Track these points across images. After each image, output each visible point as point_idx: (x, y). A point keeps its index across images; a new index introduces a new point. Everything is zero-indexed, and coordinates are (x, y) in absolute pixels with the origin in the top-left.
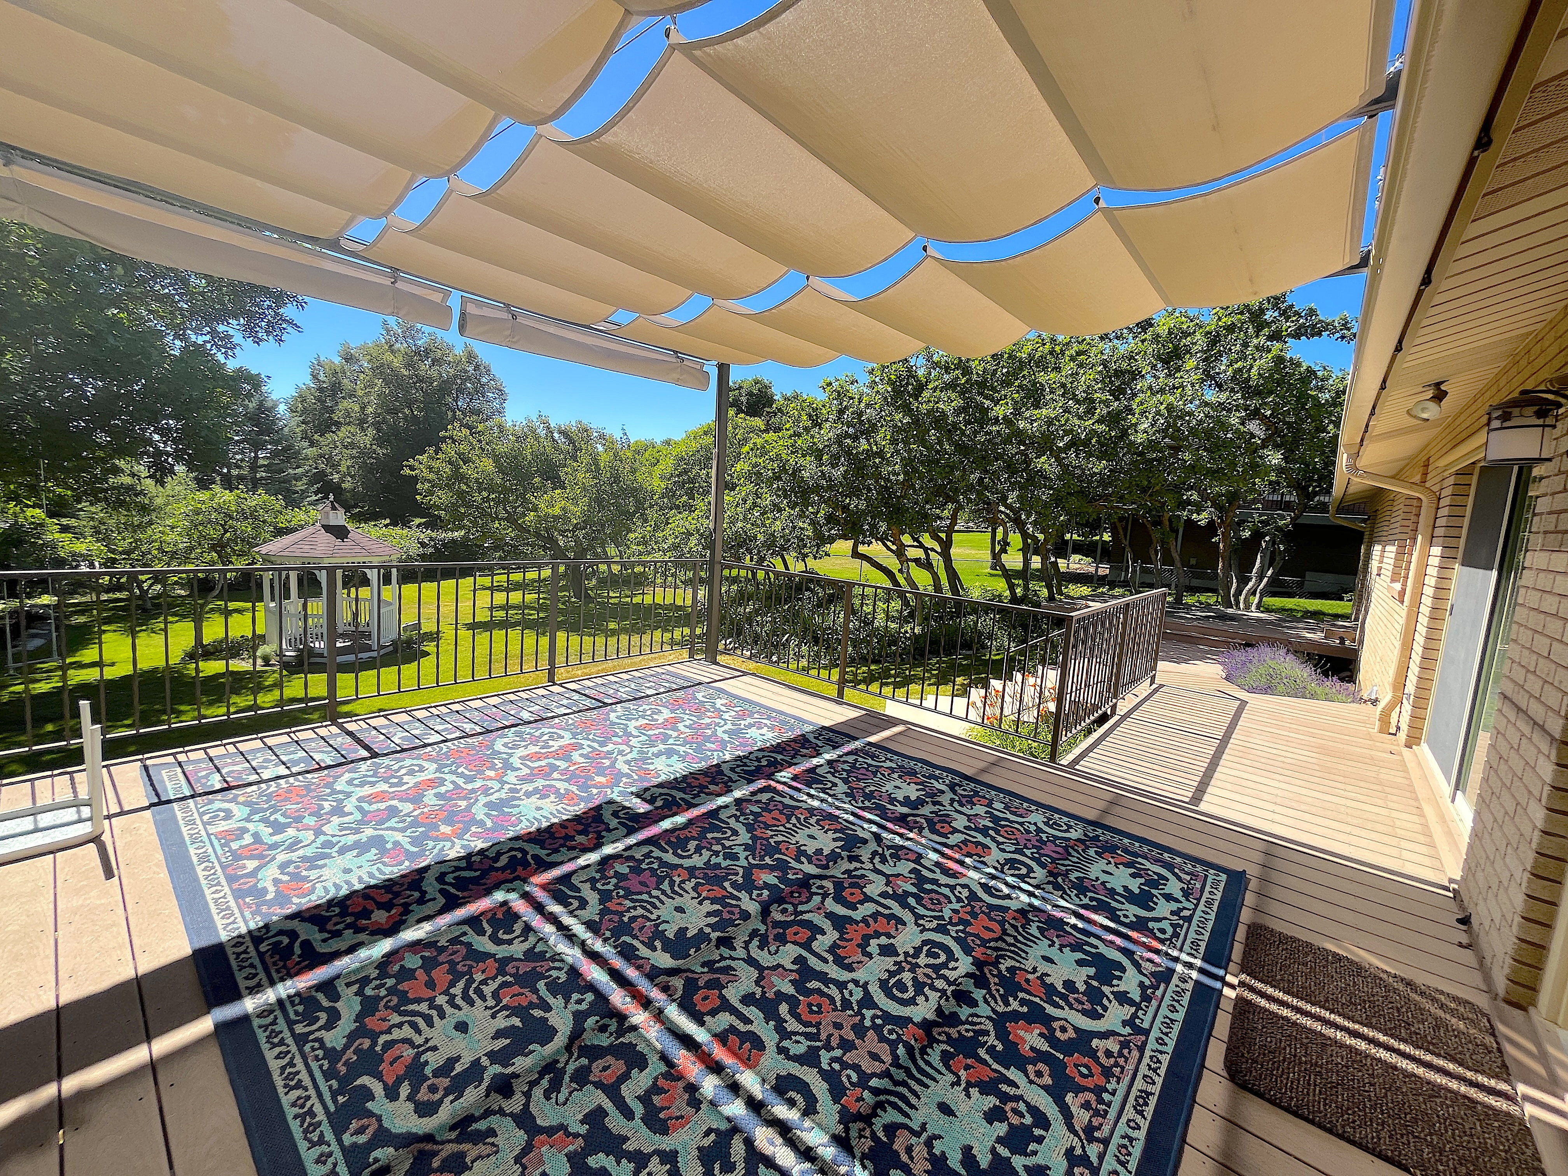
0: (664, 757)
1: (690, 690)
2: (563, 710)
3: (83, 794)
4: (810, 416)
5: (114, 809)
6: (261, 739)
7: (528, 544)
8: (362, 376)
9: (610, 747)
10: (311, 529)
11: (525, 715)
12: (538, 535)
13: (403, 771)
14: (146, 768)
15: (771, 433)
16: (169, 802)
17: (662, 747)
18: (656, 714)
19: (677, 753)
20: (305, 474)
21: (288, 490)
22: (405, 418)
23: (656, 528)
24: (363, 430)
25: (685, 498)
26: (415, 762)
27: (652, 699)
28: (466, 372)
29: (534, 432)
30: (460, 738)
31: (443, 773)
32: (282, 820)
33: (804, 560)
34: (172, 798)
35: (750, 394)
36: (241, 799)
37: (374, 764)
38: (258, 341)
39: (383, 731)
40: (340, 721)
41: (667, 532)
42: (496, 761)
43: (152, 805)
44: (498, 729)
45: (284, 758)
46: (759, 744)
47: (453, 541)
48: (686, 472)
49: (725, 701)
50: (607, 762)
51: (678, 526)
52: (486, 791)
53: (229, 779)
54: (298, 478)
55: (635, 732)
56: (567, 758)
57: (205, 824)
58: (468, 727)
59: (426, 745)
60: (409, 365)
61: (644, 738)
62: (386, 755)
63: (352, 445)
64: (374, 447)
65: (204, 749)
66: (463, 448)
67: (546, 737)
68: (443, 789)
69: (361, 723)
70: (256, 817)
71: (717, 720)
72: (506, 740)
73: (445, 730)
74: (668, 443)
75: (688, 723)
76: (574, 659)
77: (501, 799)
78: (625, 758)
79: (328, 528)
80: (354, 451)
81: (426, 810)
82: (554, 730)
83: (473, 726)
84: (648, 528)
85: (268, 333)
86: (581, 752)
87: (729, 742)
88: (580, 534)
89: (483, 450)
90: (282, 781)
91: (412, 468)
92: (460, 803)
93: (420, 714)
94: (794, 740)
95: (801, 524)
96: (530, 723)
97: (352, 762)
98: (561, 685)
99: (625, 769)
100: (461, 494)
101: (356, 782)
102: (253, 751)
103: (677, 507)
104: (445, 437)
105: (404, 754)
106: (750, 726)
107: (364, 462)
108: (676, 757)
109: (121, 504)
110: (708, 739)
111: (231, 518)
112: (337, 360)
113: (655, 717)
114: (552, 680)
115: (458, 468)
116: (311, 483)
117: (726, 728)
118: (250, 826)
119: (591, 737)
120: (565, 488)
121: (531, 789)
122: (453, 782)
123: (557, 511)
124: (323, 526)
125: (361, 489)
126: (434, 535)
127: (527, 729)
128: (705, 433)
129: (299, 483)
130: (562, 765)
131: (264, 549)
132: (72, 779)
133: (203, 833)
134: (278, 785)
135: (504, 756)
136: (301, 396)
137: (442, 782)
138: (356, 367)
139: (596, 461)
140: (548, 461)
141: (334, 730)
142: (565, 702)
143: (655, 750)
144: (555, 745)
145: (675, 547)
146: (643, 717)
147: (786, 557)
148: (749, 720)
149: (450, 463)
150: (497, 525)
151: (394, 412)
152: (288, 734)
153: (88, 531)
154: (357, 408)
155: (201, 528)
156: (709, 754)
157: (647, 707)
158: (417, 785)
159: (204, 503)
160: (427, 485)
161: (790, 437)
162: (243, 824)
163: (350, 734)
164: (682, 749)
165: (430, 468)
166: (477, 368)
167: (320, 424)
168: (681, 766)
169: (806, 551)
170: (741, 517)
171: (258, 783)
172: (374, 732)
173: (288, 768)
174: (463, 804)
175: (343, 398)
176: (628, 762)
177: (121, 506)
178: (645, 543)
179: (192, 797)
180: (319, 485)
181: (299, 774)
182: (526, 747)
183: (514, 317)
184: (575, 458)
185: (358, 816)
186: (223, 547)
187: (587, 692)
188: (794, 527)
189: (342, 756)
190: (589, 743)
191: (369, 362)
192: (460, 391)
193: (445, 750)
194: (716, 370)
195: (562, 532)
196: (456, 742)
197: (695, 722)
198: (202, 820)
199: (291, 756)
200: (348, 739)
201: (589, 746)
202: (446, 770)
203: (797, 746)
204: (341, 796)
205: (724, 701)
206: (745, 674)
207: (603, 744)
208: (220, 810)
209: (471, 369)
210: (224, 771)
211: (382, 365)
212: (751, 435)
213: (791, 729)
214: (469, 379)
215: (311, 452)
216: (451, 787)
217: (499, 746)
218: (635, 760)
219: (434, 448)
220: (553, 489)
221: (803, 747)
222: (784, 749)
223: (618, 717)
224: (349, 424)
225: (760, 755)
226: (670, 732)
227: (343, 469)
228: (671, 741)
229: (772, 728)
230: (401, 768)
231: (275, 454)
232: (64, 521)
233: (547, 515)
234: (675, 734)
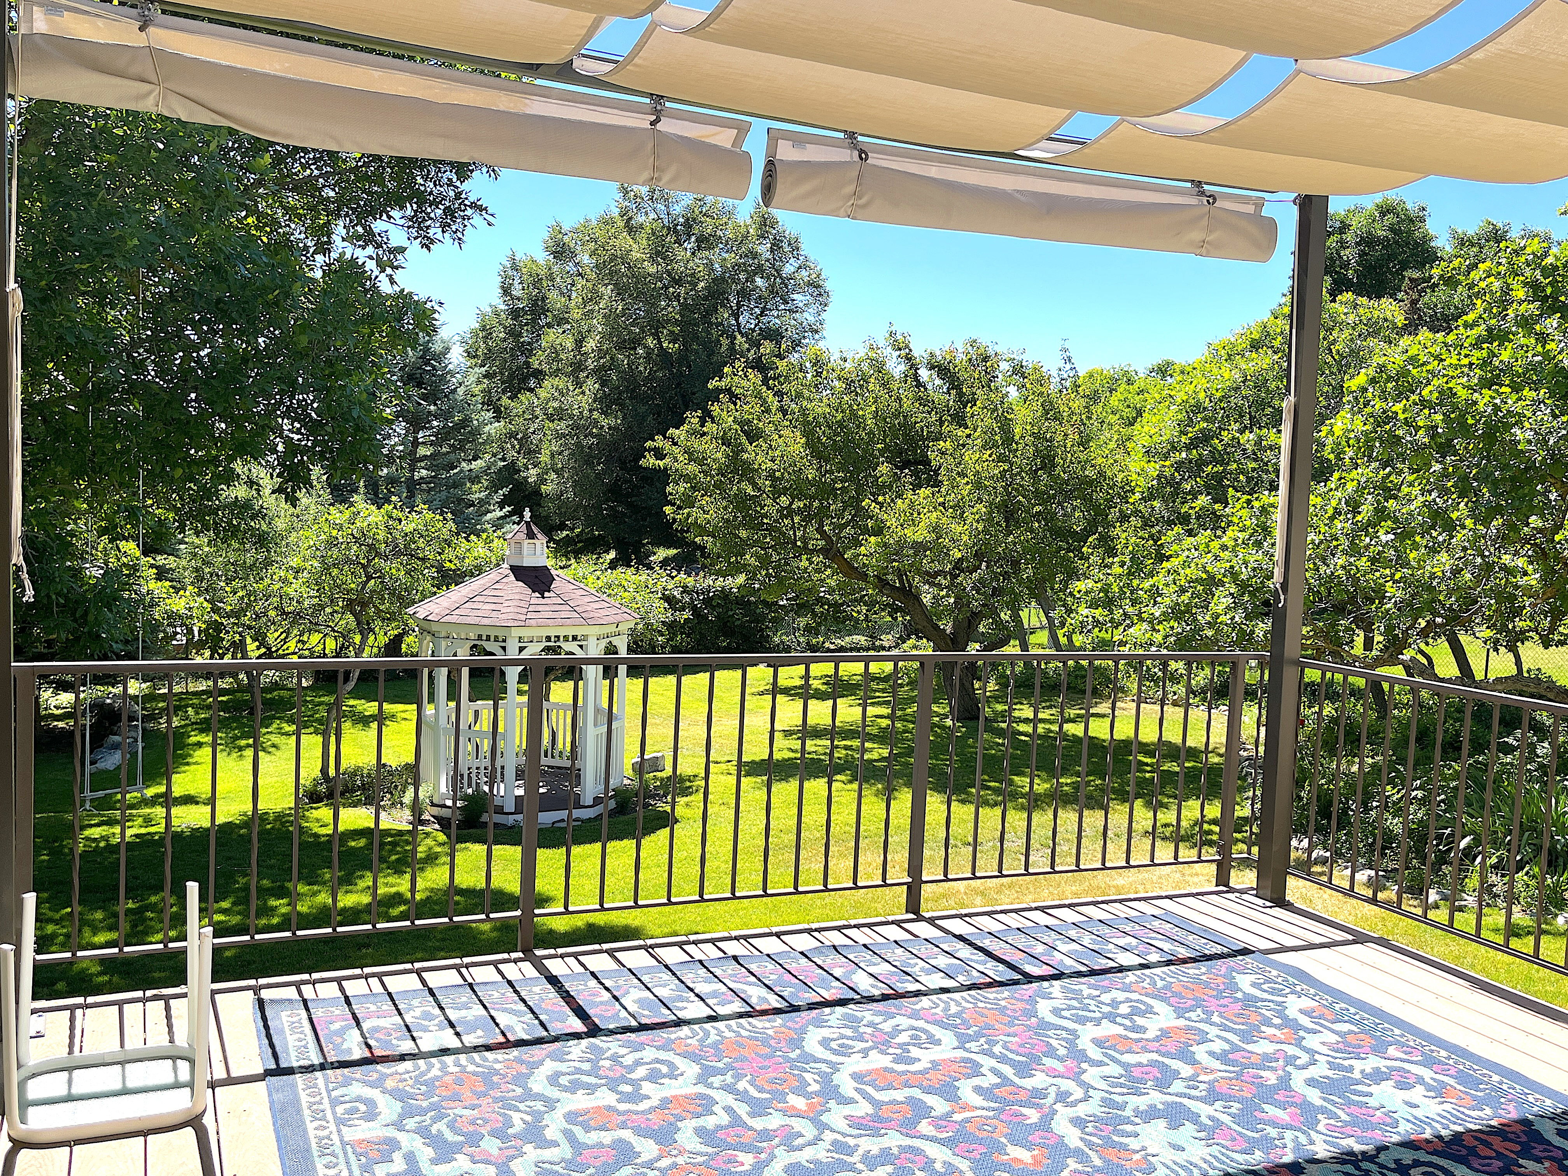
0: (1161, 1124)
1: (1221, 965)
2: (937, 981)
3: (181, 1040)
4: (1534, 286)
5: (220, 1073)
6: (418, 972)
7: (860, 600)
8: (580, 282)
9: (1039, 1080)
10: (494, 575)
11: (864, 984)
12: (882, 583)
13: (641, 1072)
14: (261, 1003)
15: (1425, 334)
16: (290, 1071)
17: (1156, 1098)
18: (1142, 1014)
19: (1195, 1118)
20: (486, 471)
21: (460, 500)
22: (649, 352)
23: (1136, 568)
24: (579, 384)
25: (1203, 500)
26: (663, 1055)
27: (1131, 977)
28: (755, 255)
29: (879, 366)
30: (741, 1016)
31: (710, 1086)
32: (449, 1136)
33: (1512, 649)
34: (295, 1064)
35: (1367, 241)
36: (390, 1084)
37: (593, 1048)
38: (428, 244)
39: (608, 983)
40: (539, 952)
41: (1160, 580)
42: (808, 1077)
43: (268, 1073)
44: (812, 1006)
45: (453, 1015)
46: (1404, 1128)
47: (725, 594)
48: (1205, 438)
49: (1311, 1004)
50: (1033, 1116)
51: (1186, 564)
52: (789, 1140)
53: (372, 1042)
54: (475, 479)
55: (1094, 1053)
56: (949, 1092)
57: (340, 1122)
58: (757, 995)
59: (679, 1023)
60: (659, 253)
61: (1114, 1070)
62: (612, 1032)
63: (559, 414)
64: (596, 414)
65: (339, 981)
66: (750, 409)
67: (904, 1038)
68: (710, 1122)
69: (571, 961)
70: (411, 1123)
71: (1291, 1050)
72: (825, 1032)
73: (715, 994)
74: (1163, 370)
75: (1218, 1046)
76: (960, 866)
77: (817, 1162)
78: (1071, 1112)
79: (520, 572)
80: (563, 424)
81: (680, 1160)
82: (921, 1024)
83: (764, 992)
84: (1117, 570)
85: (444, 227)
86: (976, 1081)
87: (1323, 1110)
88: (967, 581)
89: (785, 412)
90: (449, 1060)
91: (659, 454)
92: (741, 1156)
93: (672, 956)
94: (1502, 1132)
95: (1506, 559)
96: (871, 999)
97: (556, 1039)
98: (931, 921)
99: (1073, 1138)
100: (742, 502)
101: (563, 1080)
102: (408, 994)
103: (1184, 519)
104: (718, 391)
105: (643, 1036)
106: (1377, 1077)
107: (578, 445)
108: (1189, 1128)
109: (234, 532)
110: (1268, 1094)
111: (378, 554)
112: (542, 257)
113: (1140, 1021)
114: (913, 905)
115: (738, 450)
116: (494, 487)
117: (1313, 1072)
118: (401, 1137)
119: (997, 1049)
120: (938, 484)
121: (875, 1151)
122: (728, 1110)
123: (919, 533)
124: (513, 569)
125: (571, 495)
126: (690, 581)
127: (867, 1014)
128: (1255, 346)
129: (475, 488)
130: (939, 1105)
131: (422, 610)
132: (168, 1008)
133: (335, 1137)
134: (444, 1067)
135: (824, 1067)
136: (483, 328)
137: (706, 1105)
138: (570, 267)
139: (1006, 427)
140: (907, 427)
141: (528, 968)
142: (943, 961)
143: (1142, 1102)
144: (924, 1057)
145: (1177, 613)
146: (1112, 1018)
147: (1464, 638)
148: (1373, 1062)
149: (726, 442)
150: (804, 563)
151: (631, 344)
152: (457, 967)
153: (188, 577)
154: (569, 344)
155: (335, 572)
156: (1273, 1132)
157: (1121, 996)
158: (665, 1103)
159: (341, 528)
160: (683, 487)
161: (1477, 345)
162: (391, 1132)
163: (553, 980)
164: (1204, 1110)
165: (689, 453)
166: (776, 246)
167: (511, 376)
168: (1205, 1152)
169: (1520, 624)
170: (1345, 543)
171: (413, 1056)
172: (593, 983)
173: (458, 1034)
174: (747, 1160)
175: (549, 325)
176: (1078, 1122)
177: (234, 535)
178: (1109, 603)
179: (322, 1067)
180: (505, 490)
181: (476, 1048)
182: (865, 1053)
183: (863, 154)
184: (960, 420)
185: (565, 1151)
186: (364, 605)
187: (987, 943)
188: (1488, 567)
189: (542, 1024)
190: (993, 1063)
191: (593, 253)
192: (744, 294)
193: (713, 1037)
194: (1294, 212)
195: (930, 578)
196: (732, 1023)
197: (1235, 1049)
198: (334, 1113)
199: (464, 1013)
200: (552, 994)
201: (994, 1071)
202: (716, 1081)
203: (1508, 1149)
204: (539, 1106)
205: (1307, 1003)
206: (1360, 938)
207: (1024, 1070)
208: (359, 1099)
209: (764, 249)
210: (365, 1026)
211: (613, 258)
212: (1371, 342)
213: (1494, 1097)
214: (760, 270)
215: (494, 428)
216: (724, 1120)
217: (812, 1042)
218: (1097, 1119)
219: (699, 413)
220: (916, 487)
221: (1526, 1152)
222: (1472, 1151)
223: (1056, 1012)
224: (556, 373)
225: (1407, 1157)
226: (1175, 1064)
227: (544, 458)
228: (1178, 1086)
229: (1439, 1092)
230: (638, 1063)
231: (443, 436)
232: (161, 560)
233: (901, 544)
234: (1186, 1070)
